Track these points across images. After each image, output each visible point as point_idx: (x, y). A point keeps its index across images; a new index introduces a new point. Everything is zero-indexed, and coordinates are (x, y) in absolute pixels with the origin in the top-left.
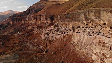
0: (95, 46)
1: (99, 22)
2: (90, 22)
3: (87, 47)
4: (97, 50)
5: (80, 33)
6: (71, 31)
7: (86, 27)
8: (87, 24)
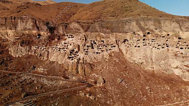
0: (172, 60)
1: (159, 33)
2: (149, 33)
3: (161, 63)
4: (176, 63)
5: (139, 47)
6: (115, 46)
7: (144, 40)
8: (144, 36)
